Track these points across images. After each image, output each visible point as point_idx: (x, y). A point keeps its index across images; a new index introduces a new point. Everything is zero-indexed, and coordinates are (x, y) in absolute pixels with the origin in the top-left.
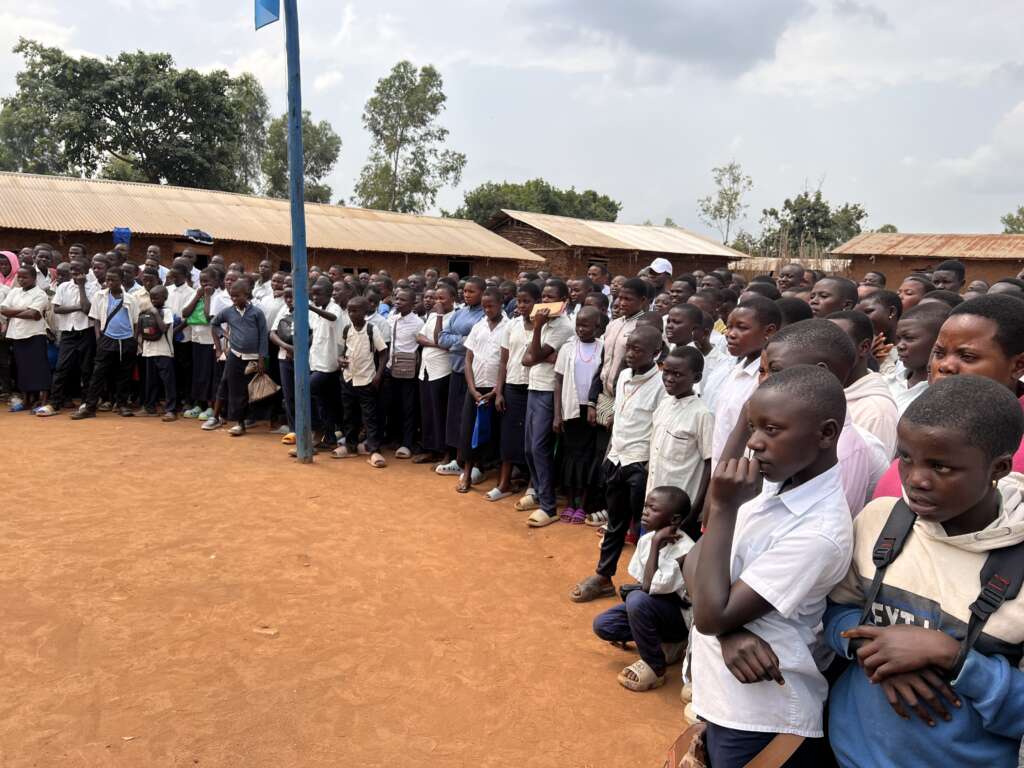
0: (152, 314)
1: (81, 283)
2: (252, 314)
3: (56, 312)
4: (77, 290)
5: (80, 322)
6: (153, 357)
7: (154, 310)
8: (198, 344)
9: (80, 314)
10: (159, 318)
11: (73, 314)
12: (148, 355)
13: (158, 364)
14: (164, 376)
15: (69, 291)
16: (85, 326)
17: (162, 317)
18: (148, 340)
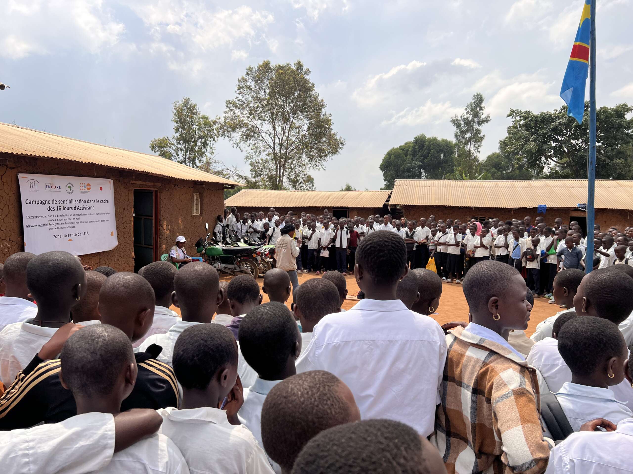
0: (531, 249)
1: (506, 236)
2: (575, 251)
3: (495, 247)
4: (504, 239)
5: (504, 252)
6: (530, 269)
7: (533, 248)
8: (552, 264)
9: (504, 248)
10: (534, 251)
11: (501, 248)
12: (528, 268)
13: (532, 272)
14: (535, 278)
15: (501, 239)
16: (505, 253)
17: (536, 251)
18: (529, 261)
